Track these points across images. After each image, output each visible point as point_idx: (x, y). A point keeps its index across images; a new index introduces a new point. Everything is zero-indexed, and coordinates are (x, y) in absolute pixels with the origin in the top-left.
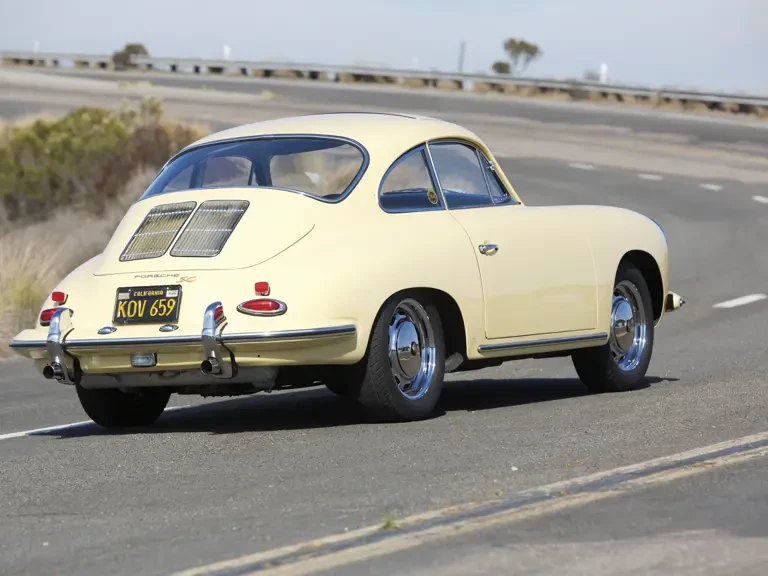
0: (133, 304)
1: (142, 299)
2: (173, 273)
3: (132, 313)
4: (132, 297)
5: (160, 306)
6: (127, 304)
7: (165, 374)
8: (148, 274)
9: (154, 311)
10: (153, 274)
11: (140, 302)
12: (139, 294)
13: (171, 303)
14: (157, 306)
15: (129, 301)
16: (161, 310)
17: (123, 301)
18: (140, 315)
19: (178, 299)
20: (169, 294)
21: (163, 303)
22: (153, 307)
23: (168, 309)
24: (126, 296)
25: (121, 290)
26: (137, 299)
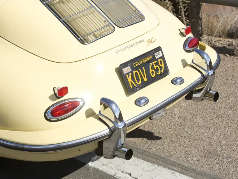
0: (136, 73)
1: (140, 67)
3: (138, 80)
4: (133, 69)
5: (155, 67)
6: (132, 75)
9: (153, 72)
12: (137, 64)
13: (161, 62)
14: (153, 68)
15: (132, 72)
16: (157, 70)
17: (129, 74)
18: (145, 80)
19: (163, 58)
20: (157, 56)
21: (156, 64)
22: (151, 70)
23: (161, 68)
24: (128, 69)
26: (137, 68)
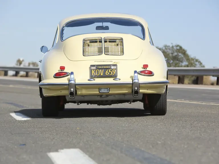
0: (98, 71)
2: (110, 60)
3: (98, 74)
4: (97, 68)
5: (110, 72)
7: (103, 96)
8: (100, 61)
9: (107, 73)
10: (102, 61)
11: (101, 70)
12: (100, 67)
13: (114, 70)
15: (96, 70)
17: (94, 70)
18: (102, 75)
19: (116, 69)
20: (112, 67)
22: (107, 72)
23: (113, 73)
24: (95, 68)
25: (92, 66)
26: (99, 69)
